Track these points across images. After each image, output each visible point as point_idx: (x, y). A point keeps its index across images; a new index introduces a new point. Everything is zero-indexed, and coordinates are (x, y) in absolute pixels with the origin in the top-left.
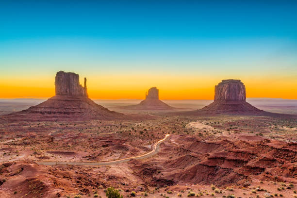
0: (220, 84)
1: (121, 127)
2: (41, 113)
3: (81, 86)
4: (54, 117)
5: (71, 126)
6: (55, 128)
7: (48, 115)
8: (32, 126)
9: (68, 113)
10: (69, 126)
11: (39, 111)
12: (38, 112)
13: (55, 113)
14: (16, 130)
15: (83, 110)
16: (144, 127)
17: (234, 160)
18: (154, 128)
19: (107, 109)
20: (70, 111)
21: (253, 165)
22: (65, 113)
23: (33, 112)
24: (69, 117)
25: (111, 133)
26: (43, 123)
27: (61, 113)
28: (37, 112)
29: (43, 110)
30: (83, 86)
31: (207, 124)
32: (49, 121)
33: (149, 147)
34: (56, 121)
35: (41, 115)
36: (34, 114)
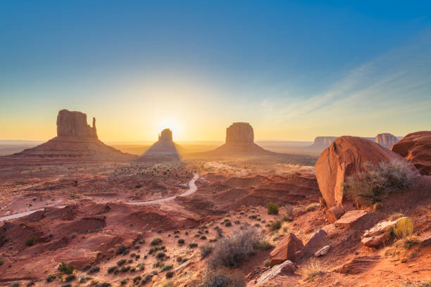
0: (231, 126)
1: (140, 169)
2: (40, 156)
3: (89, 126)
4: (57, 160)
5: (82, 169)
6: (62, 173)
7: (50, 159)
8: (33, 171)
9: (75, 156)
10: (79, 169)
11: (38, 153)
12: (37, 155)
13: (58, 156)
14: (13, 176)
15: (92, 152)
16: (165, 168)
17: (277, 191)
18: (176, 168)
19: (119, 151)
20: (77, 153)
21: (295, 194)
22: (70, 156)
23: (30, 156)
24: (75, 160)
25: (131, 175)
26: (45, 168)
27: (65, 155)
28: (34, 155)
29: (42, 153)
30: (91, 126)
31: (224, 164)
32: (53, 164)
33: (185, 185)
34: (61, 164)
35: (40, 158)
36: (30, 158)
